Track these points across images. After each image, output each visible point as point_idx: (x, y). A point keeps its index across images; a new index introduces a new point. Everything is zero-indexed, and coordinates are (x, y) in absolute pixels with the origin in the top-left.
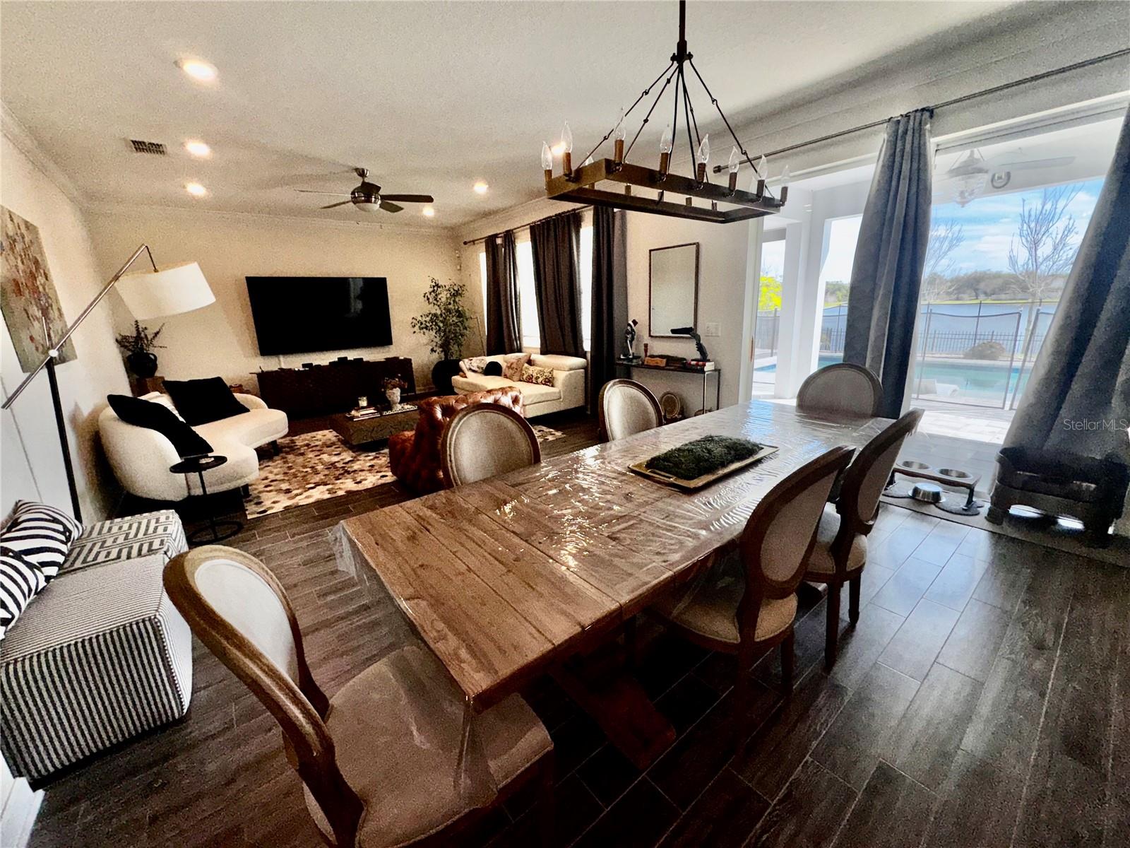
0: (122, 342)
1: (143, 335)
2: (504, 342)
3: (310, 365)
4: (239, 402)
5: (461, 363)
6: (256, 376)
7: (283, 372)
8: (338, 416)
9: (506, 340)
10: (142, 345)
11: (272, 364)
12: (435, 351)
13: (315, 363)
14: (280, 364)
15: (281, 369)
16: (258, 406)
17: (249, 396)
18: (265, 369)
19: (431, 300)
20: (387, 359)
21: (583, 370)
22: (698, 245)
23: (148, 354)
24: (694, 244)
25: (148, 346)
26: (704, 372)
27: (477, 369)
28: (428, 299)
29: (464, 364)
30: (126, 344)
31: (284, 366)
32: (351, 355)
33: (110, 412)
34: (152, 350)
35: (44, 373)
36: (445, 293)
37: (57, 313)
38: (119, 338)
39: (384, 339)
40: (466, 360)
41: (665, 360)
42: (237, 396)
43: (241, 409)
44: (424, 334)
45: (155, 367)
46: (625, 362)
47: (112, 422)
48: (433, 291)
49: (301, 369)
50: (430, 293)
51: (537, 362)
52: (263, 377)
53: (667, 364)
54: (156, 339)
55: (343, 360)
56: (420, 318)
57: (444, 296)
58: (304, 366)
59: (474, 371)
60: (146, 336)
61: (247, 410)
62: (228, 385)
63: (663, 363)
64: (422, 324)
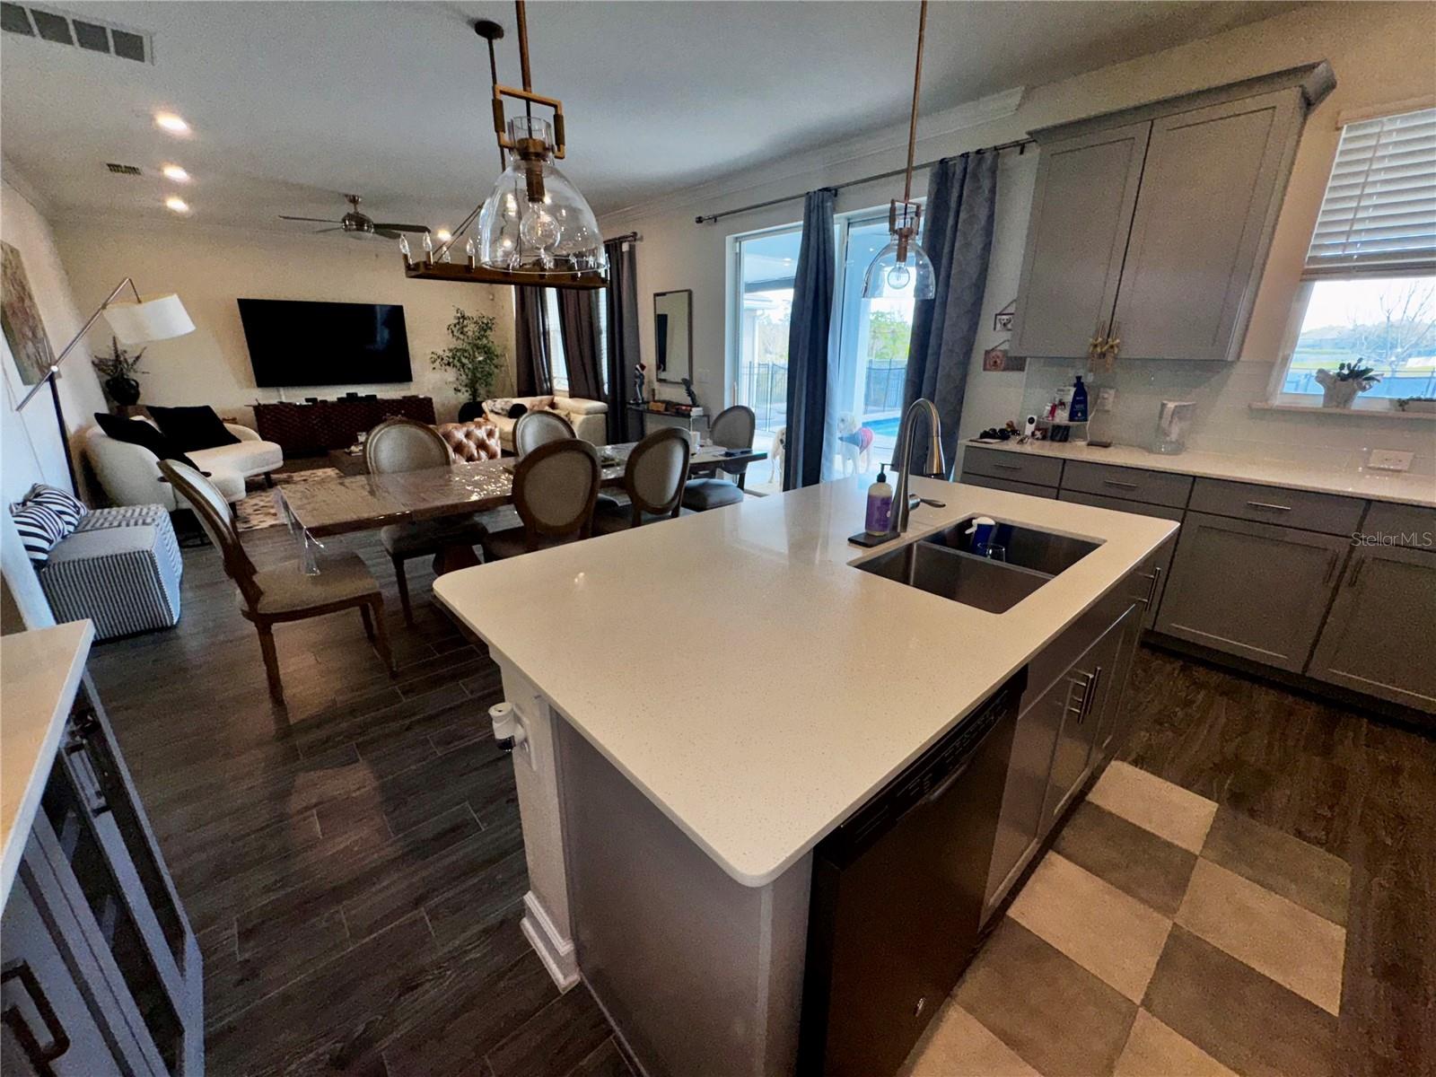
0: (99, 365)
1: (122, 359)
2: (535, 383)
3: (314, 400)
4: (229, 433)
5: (484, 405)
6: (251, 408)
7: (282, 406)
8: (338, 452)
9: (537, 381)
10: (122, 370)
11: (271, 397)
12: (459, 391)
13: (320, 398)
14: (280, 396)
15: (281, 403)
16: (250, 438)
17: (241, 428)
18: (262, 402)
19: (455, 333)
20: (404, 397)
21: (603, 415)
22: (690, 293)
23: (128, 380)
24: (686, 291)
25: (128, 370)
26: (689, 416)
27: (500, 411)
28: (453, 332)
29: (486, 406)
30: (105, 368)
31: (284, 400)
32: (362, 391)
33: (98, 430)
34: (132, 375)
35: (47, 385)
36: (473, 326)
37: (42, 333)
38: (97, 361)
39: (404, 375)
40: (489, 402)
41: (664, 405)
42: (227, 425)
43: (231, 440)
44: (446, 370)
45: (137, 394)
46: (633, 407)
47: (102, 439)
48: (458, 323)
49: (305, 403)
50: (455, 326)
51: (560, 406)
52: (260, 410)
53: (666, 409)
54: (138, 363)
55: (352, 397)
56: (441, 353)
57: (471, 329)
58: (307, 400)
59: (497, 413)
60: (126, 360)
61: (239, 441)
62: (220, 416)
63: (661, 407)
64: (442, 359)
